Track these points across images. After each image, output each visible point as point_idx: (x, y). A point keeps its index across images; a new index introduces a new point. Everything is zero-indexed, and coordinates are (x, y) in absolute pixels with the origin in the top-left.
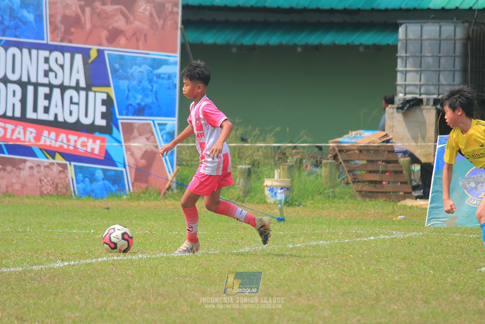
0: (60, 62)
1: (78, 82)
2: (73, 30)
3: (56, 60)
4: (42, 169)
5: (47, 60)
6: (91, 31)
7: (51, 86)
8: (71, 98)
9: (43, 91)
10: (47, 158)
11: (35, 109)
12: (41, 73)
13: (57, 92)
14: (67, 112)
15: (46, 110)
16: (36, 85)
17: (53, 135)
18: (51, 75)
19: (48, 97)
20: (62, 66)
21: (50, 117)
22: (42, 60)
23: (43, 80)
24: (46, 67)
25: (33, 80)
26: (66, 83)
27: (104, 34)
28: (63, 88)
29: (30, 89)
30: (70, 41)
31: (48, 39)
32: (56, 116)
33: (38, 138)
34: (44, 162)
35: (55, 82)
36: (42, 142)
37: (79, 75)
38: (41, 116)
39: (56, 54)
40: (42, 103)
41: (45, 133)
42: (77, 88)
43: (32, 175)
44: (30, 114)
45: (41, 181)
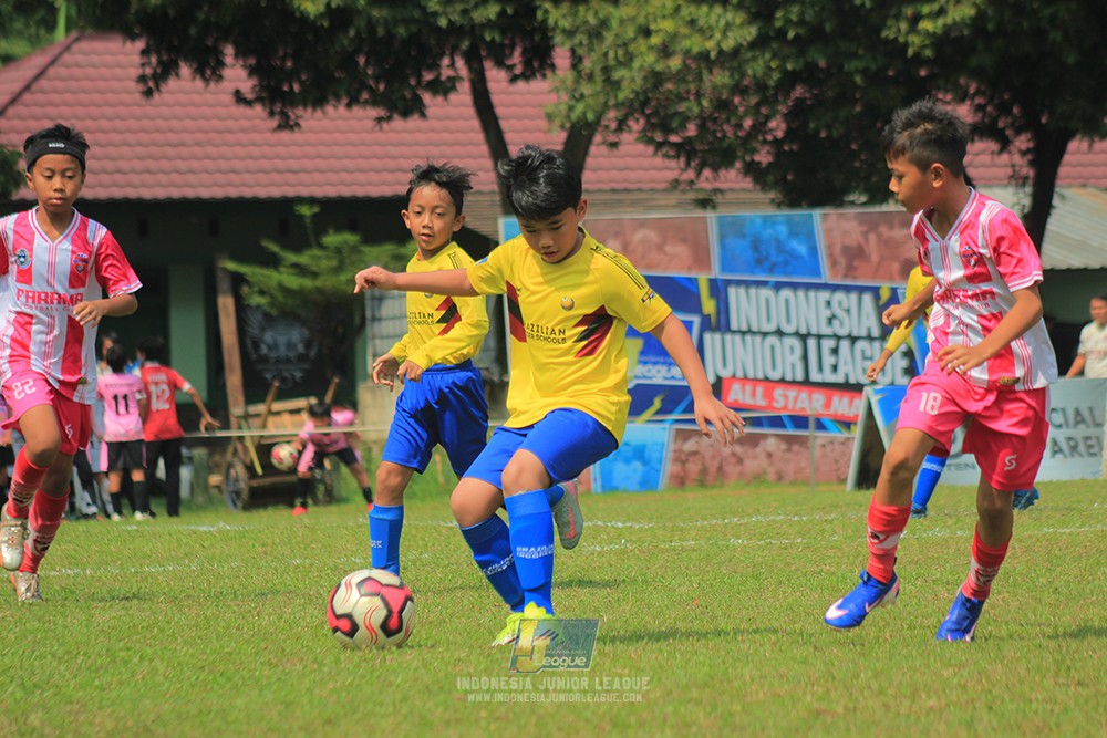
0: (845, 305)
1: (869, 329)
2: (856, 264)
3: (840, 303)
4: (837, 447)
5: (829, 303)
6: (879, 265)
7: (838, 338)
8: (863, 351)
9: (828, 344)
10: (841, 432)
11: (820, 368)
12: (823, 321)
13: (845, 345)
14: (860, 370)
15: (835, 368)
16: (819, 337)
17: (846, 400)
18: (836, 322)
19: (835, 351)
20: (848, 311)
21: (839, 378)
22: (822, 304)
23: (826, 330)
24: (828, 313)
25: (814, 331)
26: (855, 334)
27: (896, 266)
28: (853, 339)
29: (812, 343)
30: (855, 278)
31: (827, 277)
32: (847, 375)
33: (828, 405)
34: (836, 438)
35: (843, 332)
36: (832, 411)
37: (870, 323)
38: (829, 377)
39: (839, 296)
40: (828, 360)
41: (836, 399)
42: (870, 338)
43: (825, 456)
44: (815, 377)
45: (837, 462)
